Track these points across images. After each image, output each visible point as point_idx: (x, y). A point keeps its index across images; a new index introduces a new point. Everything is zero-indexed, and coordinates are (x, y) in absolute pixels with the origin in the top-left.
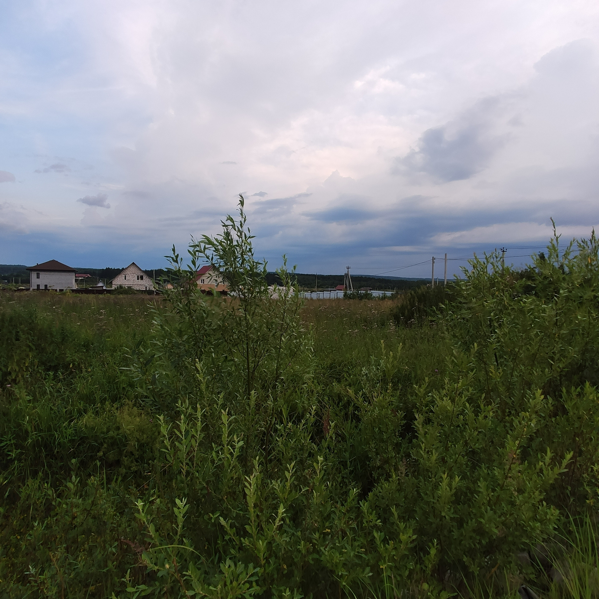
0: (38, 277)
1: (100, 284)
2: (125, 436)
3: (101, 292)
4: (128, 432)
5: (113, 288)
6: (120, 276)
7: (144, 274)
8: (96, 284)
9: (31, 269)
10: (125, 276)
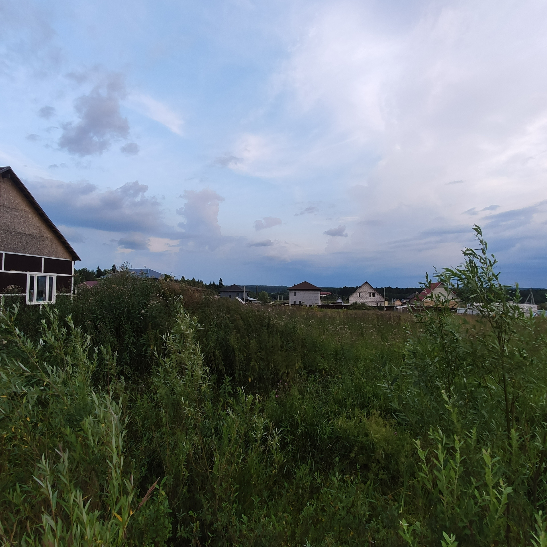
0: (295, 295)
1: (339, 301)
2: (373, 443)
3: (340, 307)
4: (375, 440)
5: (349, 304)
6: (355, 294)
7: (375, 291)
8: (336, 301)
9: (290, 289)
10: (359, 294)
